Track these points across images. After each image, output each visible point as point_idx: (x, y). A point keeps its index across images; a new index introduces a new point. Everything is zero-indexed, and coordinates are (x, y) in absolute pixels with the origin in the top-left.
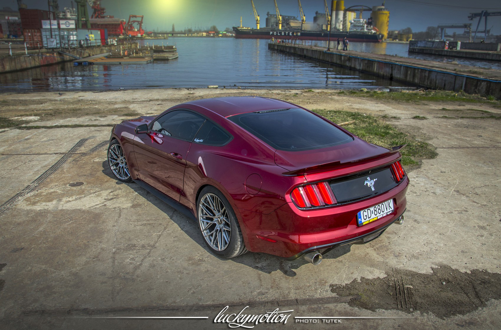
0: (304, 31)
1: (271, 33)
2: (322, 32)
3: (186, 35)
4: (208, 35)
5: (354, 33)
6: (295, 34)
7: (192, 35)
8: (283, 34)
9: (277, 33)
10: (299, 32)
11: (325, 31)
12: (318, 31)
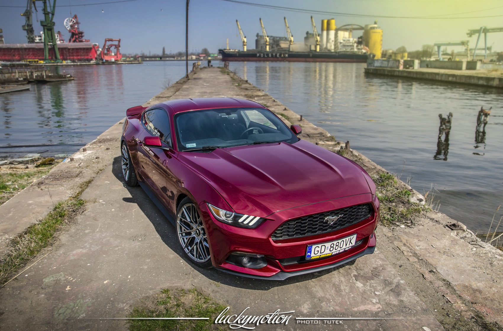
0: (291, 52)
1: (258, 55)
2: (311, 53)
3: (176, 58)
4: (198, 58)
5: (343, 53)
6: (282, 56)
7: (181, 59)
8: (270, 56)
9: (264, 55)
10: (286, 53)
11: (314, 52)
12: (306, 52)
